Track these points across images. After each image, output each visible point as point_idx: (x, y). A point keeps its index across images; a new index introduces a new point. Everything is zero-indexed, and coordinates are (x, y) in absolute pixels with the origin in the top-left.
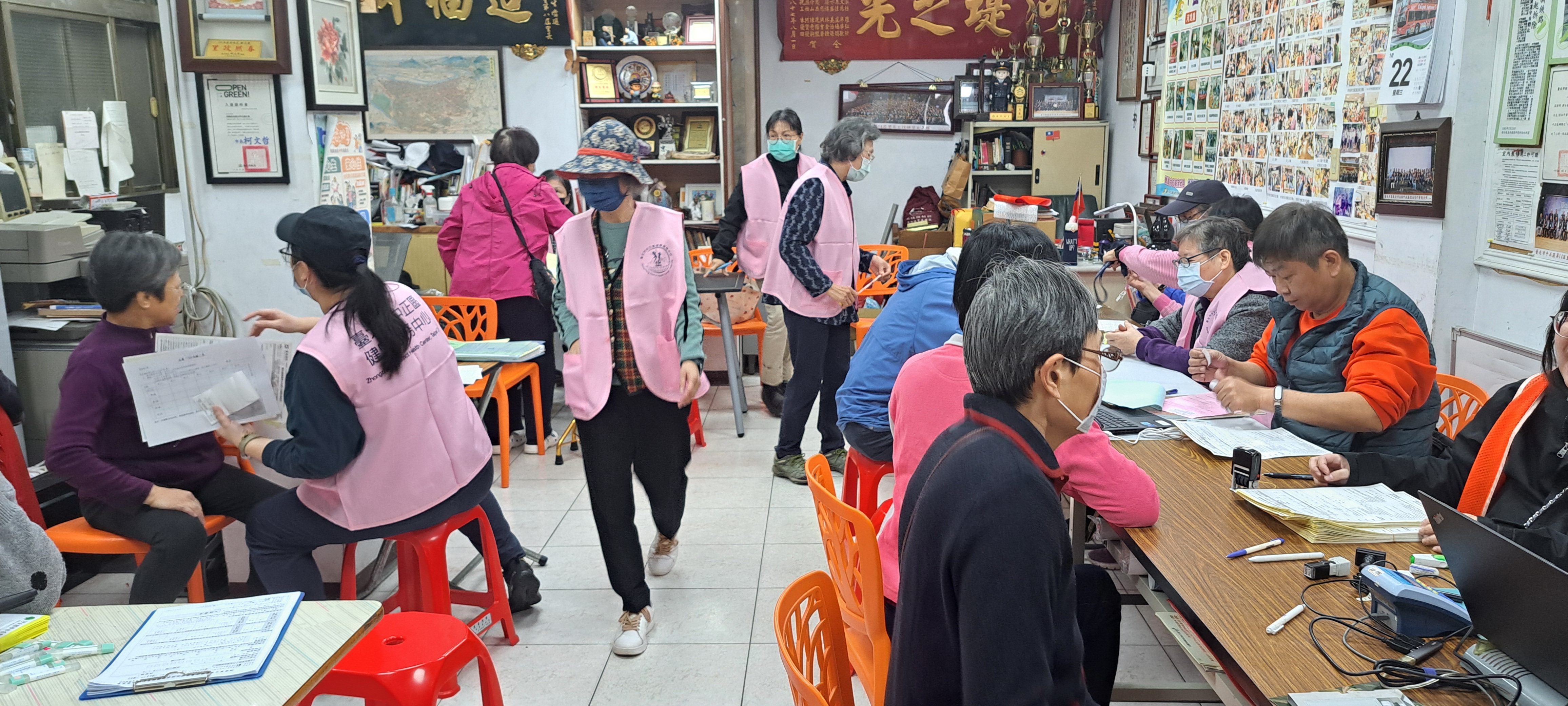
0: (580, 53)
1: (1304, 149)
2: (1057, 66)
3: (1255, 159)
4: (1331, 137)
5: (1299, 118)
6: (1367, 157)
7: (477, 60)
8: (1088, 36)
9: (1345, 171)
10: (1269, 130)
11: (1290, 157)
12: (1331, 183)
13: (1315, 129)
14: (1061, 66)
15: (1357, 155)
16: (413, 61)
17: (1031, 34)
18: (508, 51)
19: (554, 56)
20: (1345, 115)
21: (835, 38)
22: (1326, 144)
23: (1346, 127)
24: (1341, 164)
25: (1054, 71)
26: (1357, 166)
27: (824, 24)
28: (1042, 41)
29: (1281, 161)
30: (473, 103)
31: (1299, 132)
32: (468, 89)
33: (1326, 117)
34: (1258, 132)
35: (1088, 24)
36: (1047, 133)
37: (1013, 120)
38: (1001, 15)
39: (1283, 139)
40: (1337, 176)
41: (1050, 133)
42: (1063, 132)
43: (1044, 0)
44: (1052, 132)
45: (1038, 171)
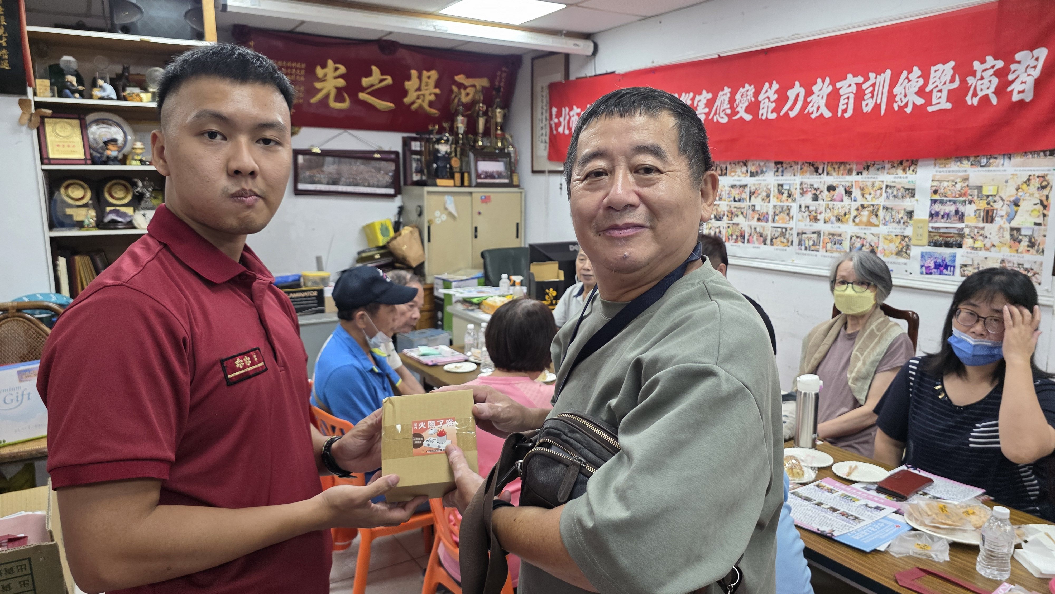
0: (37, 104)
1: (863, 219)
3: (770, 224)
4: (909, 209)
5: (848, 192)
6: (983, 228)
8: (498, 120)
9: (938, 238)
10: (794, 200)
11: (839, 224)
12: (912, 248)
13: (879, 202)
15: (961, 225)
17: (458, 116)
20: (935, 192)
22: (901, 215)
23: (934, 202)
24: (930, 232)
26: (962, 236)
28: (466, 121)
29: (821, 227)
31: (850, 204)
33: (898, 192)
34: (774, 201)
35: (498, 110)
36: (481, 197)
37: (455, 186)
38: (432, 98)
39: (822, 209)
40: (925, 241)
41: (483, 198)
42: (493, 196)
43: (465, 88)
44: (485, 197)
45: (476, 228)
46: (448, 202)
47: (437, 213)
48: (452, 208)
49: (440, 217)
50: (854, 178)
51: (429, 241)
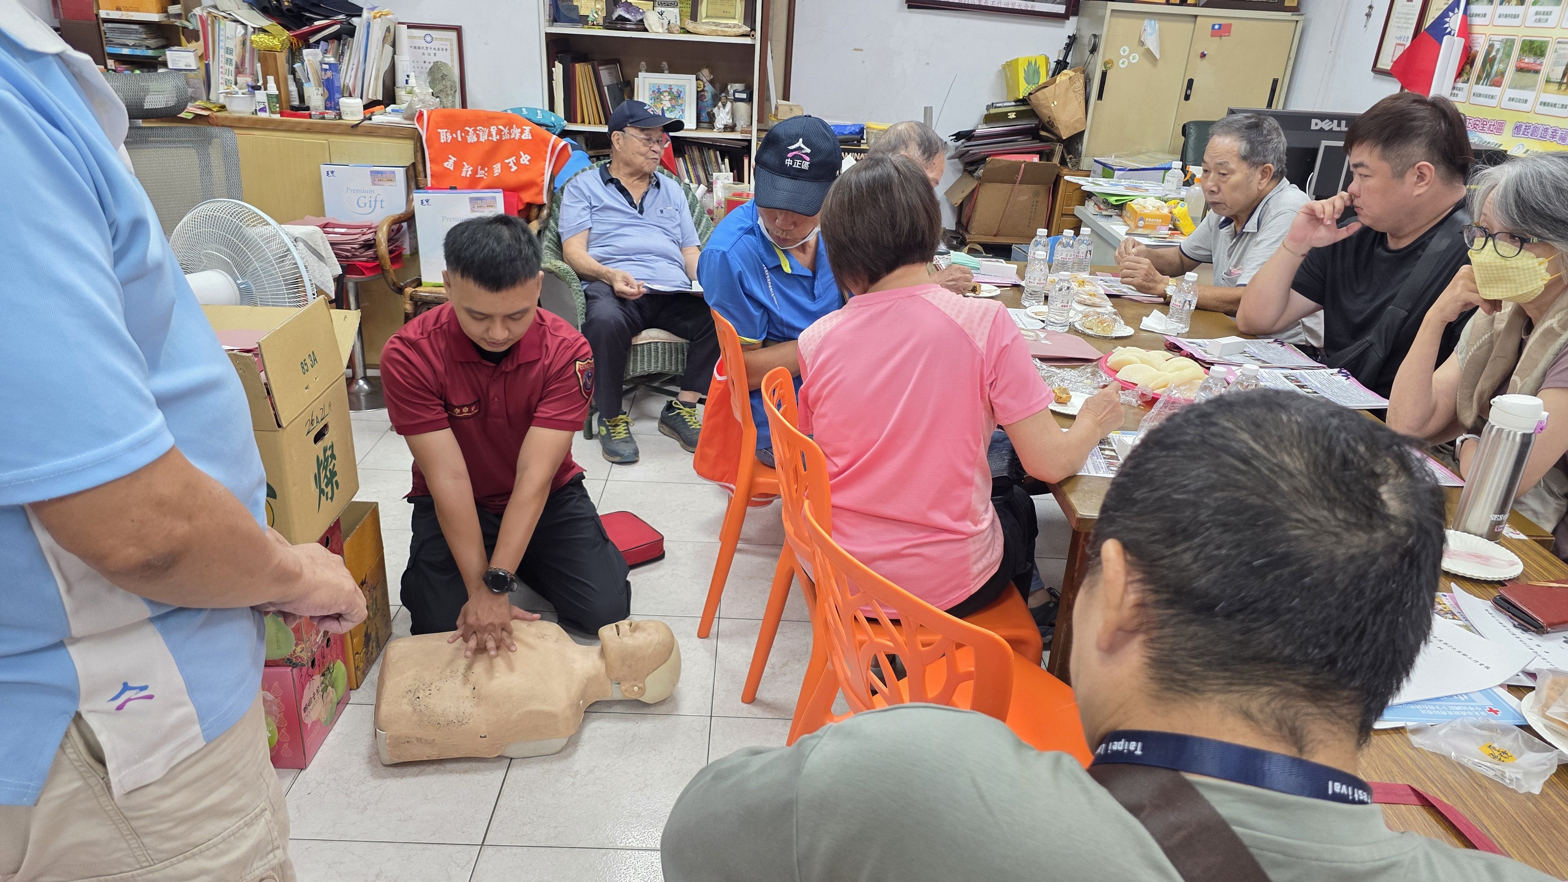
36: (1214, 26)
41: (1217, 27)
42: (1236, 25)
44: (1220, 25)
45: (1191, 82)
46: (1149, 30)
47: (1125, 50)
48: (1152, 43)
49: (1128, 57)
51: (1100, 97)
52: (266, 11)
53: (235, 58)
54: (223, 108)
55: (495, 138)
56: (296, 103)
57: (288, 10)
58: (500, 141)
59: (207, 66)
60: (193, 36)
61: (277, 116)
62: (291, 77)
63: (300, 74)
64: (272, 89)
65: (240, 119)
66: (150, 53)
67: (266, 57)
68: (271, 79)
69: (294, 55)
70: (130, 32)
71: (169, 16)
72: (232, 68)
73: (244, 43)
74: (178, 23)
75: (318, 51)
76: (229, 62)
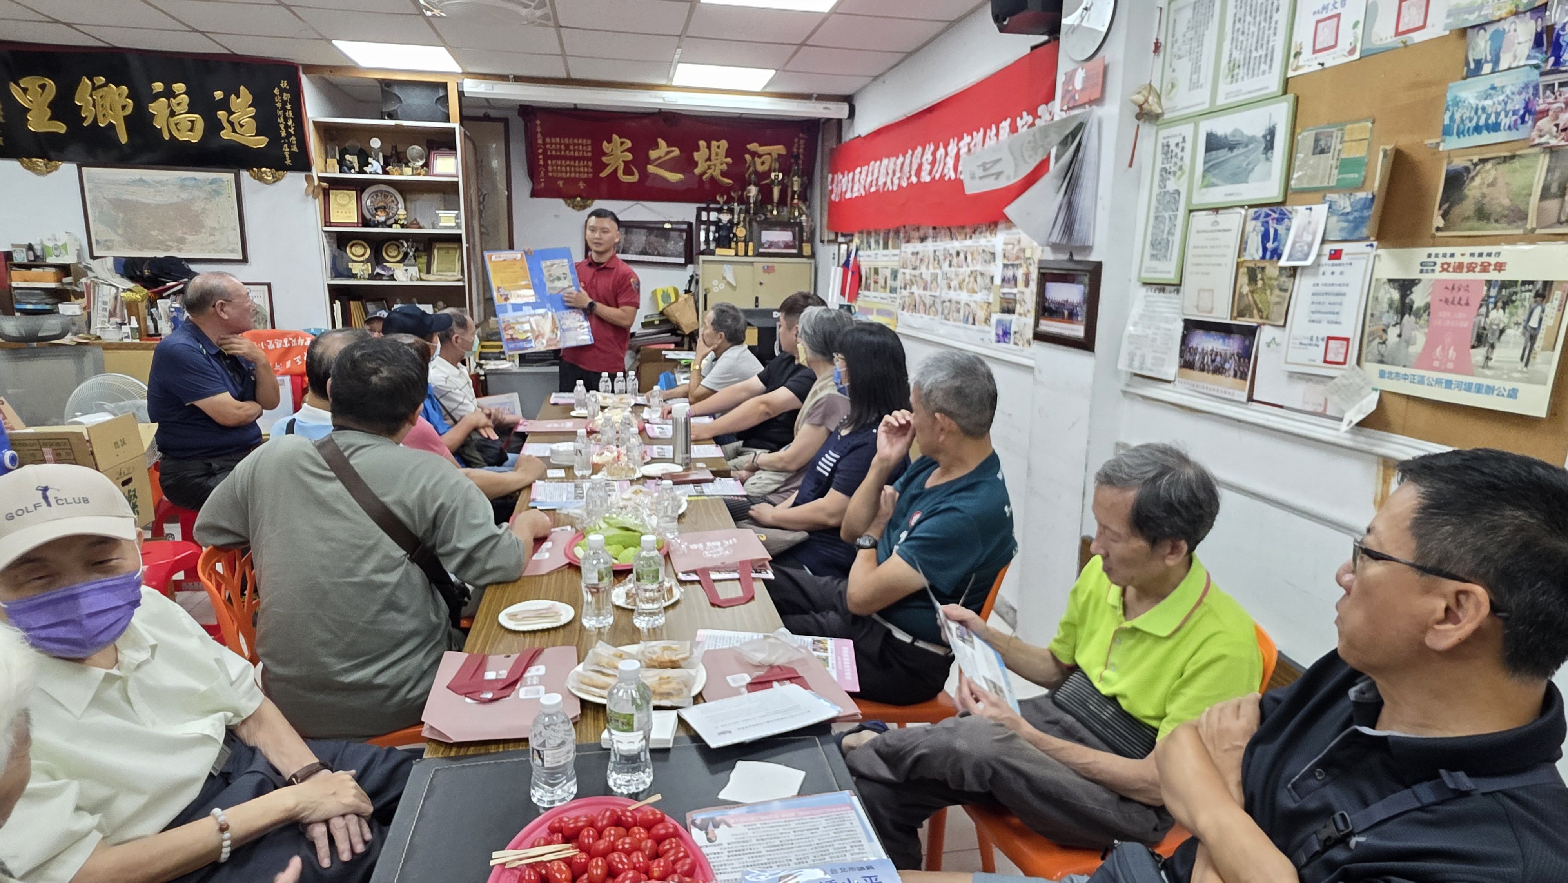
0: (321, 179)
1: (970, 286)
2: (772, 212)
3: (929, 293)
4: (992, 275)
5: (966, 258)
6: (1023, 293)
7: (212, 182)
8: (796, 188)
9: (1005, 305)
10: (941, 268)
11: (959, 292)
12: (993, 316)
13: (979, 267)
14: (775, 213)
15: (1015, 291)
16: (141, 180)
17: (749, 184)
18: (245, 175)
19: (294, 181)
20: (1004, 256)
21: (580, 179)
22: (988, 281)
23: (1005, 266)
24: (1001, 298)
25: (769, 215)
26: (1015, 300)
27: (570, 166)
28: (759, 191)
29: (953, 295)
30: (210, 222)
31: (965, 270)
32: (204, 209)
33: (988, 257)
34: (932, 270)
35: (795, 178)
36: (766, 267)
37: (736, 255)
38: (725, 167)
39: (953, 276)
40: (998, 308)
41: (768, 267)
42: (778, 267)
43: (760, 156)
44: (770, 266)
45: (757, 300)
46: (728, 271)
47: (714, 284)
48: (730, 278)
49: (717, 288)
50: (968, 242)
52: (132, 279)
53: (109, 307)
54: (99, 338)
55: (287, 345)
56: (153, 332)
57: (148, 277)
58: (290, 348)
59: (89, 314)
60: (80, 295)
61: (137, 341)
62: (149, 318)
63: (155, 316)
64: (134, 324)
65: (110, 344)
66: (48, 307)
67: (131, 307)
68: (133, 319)
69: (152, 304)
70: (33, 295)
71: (63, 284)
72: (107, 314)
73: (116, 298)
74: (69, 288)
75: (168, 301)
76: (105, 310)
